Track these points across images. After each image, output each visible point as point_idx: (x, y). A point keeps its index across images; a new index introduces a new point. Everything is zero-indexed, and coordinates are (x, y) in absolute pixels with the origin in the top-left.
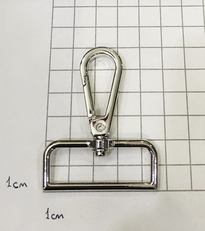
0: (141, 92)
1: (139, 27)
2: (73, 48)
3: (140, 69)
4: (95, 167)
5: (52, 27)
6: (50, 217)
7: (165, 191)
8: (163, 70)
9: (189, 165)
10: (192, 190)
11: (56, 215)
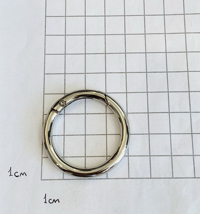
0: (127, 93)
1: (125, 34)
2: (65, 54)
3: (126, 73)
4: (86, 158)
5: (45, 35)
6: (47, 201)
7: (148, 178)
8: (147, 72)
9: (170, 156)
10: (173, 178)
11: (52, 200)
